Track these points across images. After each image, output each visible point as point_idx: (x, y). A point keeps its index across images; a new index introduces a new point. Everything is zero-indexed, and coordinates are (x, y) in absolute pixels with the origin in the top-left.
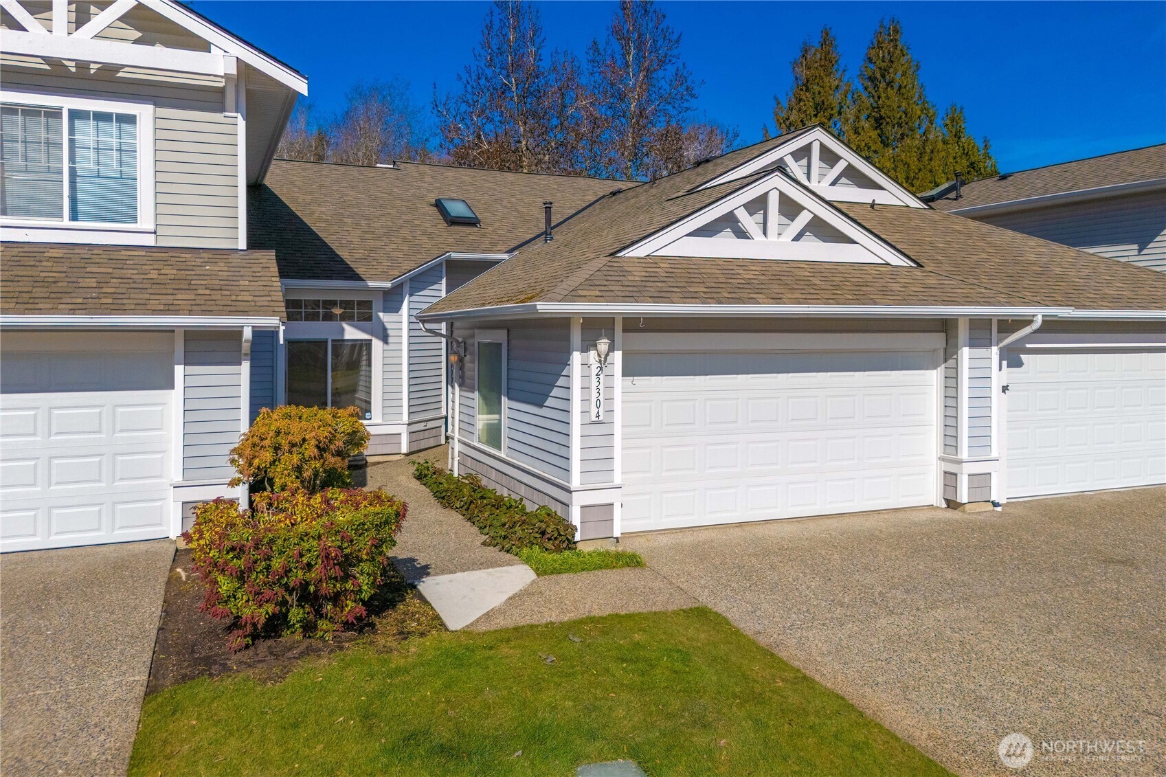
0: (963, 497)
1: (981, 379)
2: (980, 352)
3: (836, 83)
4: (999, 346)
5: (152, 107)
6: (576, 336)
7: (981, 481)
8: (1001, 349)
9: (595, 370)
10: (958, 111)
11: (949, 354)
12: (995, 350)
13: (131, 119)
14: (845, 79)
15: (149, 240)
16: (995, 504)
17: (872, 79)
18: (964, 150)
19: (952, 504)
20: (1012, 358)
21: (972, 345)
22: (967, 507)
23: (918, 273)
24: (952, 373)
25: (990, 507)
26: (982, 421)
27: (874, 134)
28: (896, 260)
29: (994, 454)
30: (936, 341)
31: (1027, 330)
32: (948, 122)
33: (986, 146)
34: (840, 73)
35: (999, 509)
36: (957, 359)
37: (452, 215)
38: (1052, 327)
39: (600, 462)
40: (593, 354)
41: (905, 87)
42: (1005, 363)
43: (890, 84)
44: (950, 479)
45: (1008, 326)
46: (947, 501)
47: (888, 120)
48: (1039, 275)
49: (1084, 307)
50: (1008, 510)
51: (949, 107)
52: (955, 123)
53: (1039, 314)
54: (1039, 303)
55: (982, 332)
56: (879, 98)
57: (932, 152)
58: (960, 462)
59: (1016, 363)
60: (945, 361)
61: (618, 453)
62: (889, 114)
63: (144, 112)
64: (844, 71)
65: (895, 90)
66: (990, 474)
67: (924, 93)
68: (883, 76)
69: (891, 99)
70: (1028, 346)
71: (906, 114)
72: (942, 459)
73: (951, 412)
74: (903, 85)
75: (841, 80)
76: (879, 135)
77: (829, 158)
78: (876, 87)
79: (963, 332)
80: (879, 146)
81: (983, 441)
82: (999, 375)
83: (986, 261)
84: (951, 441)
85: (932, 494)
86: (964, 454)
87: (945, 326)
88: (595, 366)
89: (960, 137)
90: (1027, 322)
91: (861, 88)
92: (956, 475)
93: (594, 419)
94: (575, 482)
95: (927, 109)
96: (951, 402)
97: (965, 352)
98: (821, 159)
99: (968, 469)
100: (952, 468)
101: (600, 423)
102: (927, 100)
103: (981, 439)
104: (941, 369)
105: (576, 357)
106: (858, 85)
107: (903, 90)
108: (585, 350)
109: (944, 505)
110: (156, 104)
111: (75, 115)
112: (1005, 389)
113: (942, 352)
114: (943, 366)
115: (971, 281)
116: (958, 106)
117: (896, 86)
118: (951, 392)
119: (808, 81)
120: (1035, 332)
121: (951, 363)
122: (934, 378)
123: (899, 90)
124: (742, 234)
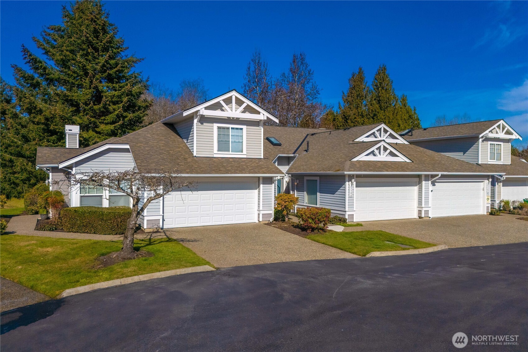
0: (423, 216)
1: (427, 188)
2: (427, 182)
3: (364, 87)
4: (431, 181)
5: (246, 126)
6: (347, 178)
7: (426, 212)
8: (431, 182)
9: (350, 186)
10: (405, 97)
11: (420, 183)
12: (430, 182)
13: (242, 129)
14: (367, 85)
15: (245, 156)
16: (430, 218)
17: (376, 86)
18: (407, 111)
19: (420, 217)
20: (433, 184)
21: (425, 181)
22: (424, 218)
23: (413, 164)
24: (420, 187)
25: (429, 218)
26: (427, 198)
27: (377, 106)
28: (408, 161)
29: (430, 206)
30: (417, 180)
31: (437, 177)
32: (402, 101)
33: (415, 110)
34: (365, 83)
35: (431, 219)
36: (422, 184)
37: (275, 143)
38: (443, 176)
39: (351, 206)
40: (350, 182)
41: (388, 89)
42: (432, 185)
43: (383, 88)
44: (420, 212)
45: (433, 176)
46: (419, 217)
47: (382, 101)
48: (439, 163)
49: (449, 172)
50: (432, 219)
51: (402, 95)
52: (404, 101)
53: (440, 173)
54: (440, 171)
55: (427, 178)
56: (379, 92)
57: (397, 113)
58: (422, 208)
59: (434, 185)
60: (419, 184)
61: (355, 204)
62: (383, 99)
63: (244, 127)
64: (366, 82)
65: (385, 90)
66: (429, 210)
67: (394, 92)
68: (380, 85)
69: (383, 93)
70: (437, 181)
71: (388, 99)
72: (418, 207)
73: (420, 196)
74: (387, 89)
75: (365, 86)
76: (379, 106)
77: (386, 131)
78: (378, 89)
79: (423, 178)
80: (379, 110)
81: (427, 203)
82: (431, 187)
83: (426, 160)
84: (420, 203)
85: (415, 216)
86: (423, 206)
87: (419, 176)
88: (351, 185)
89: (406, 106)
90: (437, 175)
91: (372, 89)
92: (421, 211)
93: (350, 196)
94: (347, 210)
95: (396, 97)
96: (420, 194)
97: (424, 182)
98: (384, 132)
99: (424, 209)
100: (420, 209)
101: (351, 197)
102: (396, 94)
103: (427, 202)
104: (418, 186)
105: (347, 183)
106: (371, 88)
107: (387, 90)
108: (349, 182)
109: (418, 218)
110: (247, 126)
111: (232, 128)
112: (432, 191)
113: (418, 182)
114: (418, 185)
115: (424, 165)
116: (405, 95)
117: (385, 88)
118: (420, 192)
119: (355, 86)
120: (439, 178)
121: (420, 185)
122: (416, 188)
123: (386, 90)
124: (375, 155)
